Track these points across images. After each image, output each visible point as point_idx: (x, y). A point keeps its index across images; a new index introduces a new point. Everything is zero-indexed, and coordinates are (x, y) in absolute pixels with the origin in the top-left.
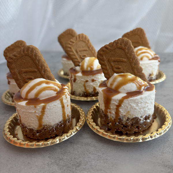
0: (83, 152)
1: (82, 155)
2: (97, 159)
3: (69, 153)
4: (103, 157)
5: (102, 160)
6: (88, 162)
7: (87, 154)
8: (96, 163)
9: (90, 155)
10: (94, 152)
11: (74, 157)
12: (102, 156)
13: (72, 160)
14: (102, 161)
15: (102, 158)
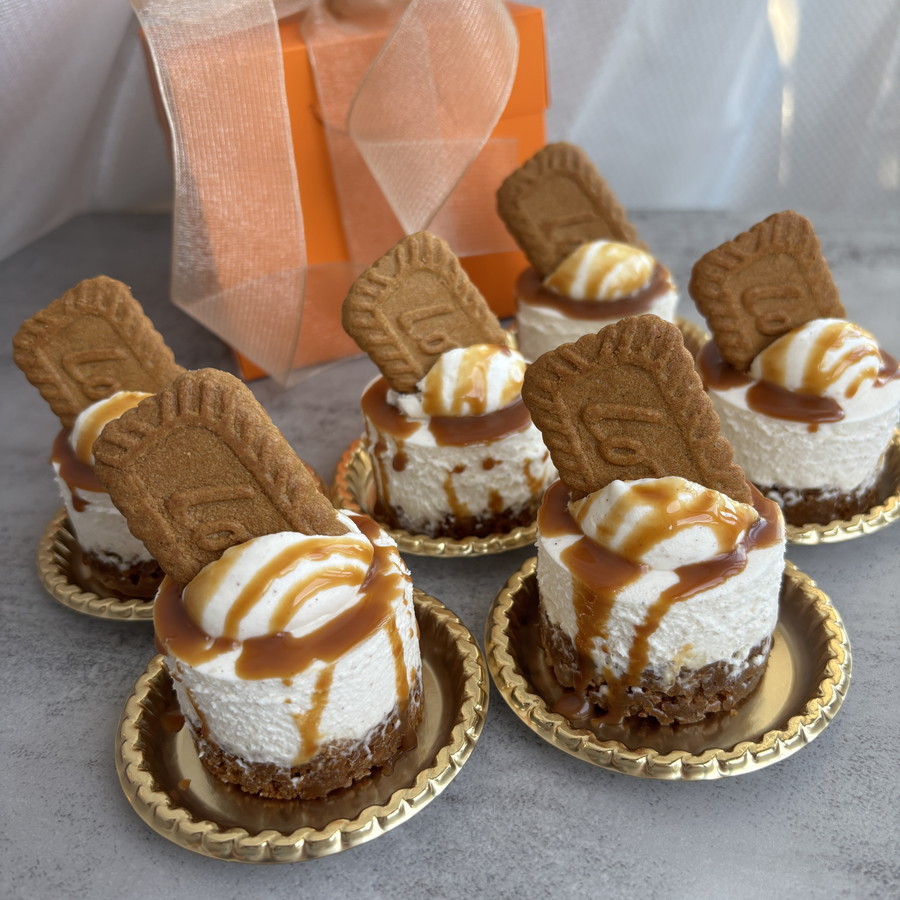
0: (514, 843)
1: (518, 857)
2: (582, 871)
3: (459, 856)
4: (605, 857)
5: (605, 870)
6: (551, 890)
7: (533, 848)
8: (583, 891)
9: (550, 853)
10: (560, 836)
11: (483, 871)
12: (598, 849)
13: (482, 887)
14: (605, 876)
15: (604, 861)
